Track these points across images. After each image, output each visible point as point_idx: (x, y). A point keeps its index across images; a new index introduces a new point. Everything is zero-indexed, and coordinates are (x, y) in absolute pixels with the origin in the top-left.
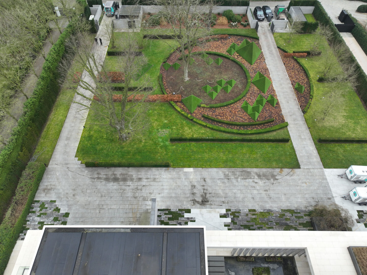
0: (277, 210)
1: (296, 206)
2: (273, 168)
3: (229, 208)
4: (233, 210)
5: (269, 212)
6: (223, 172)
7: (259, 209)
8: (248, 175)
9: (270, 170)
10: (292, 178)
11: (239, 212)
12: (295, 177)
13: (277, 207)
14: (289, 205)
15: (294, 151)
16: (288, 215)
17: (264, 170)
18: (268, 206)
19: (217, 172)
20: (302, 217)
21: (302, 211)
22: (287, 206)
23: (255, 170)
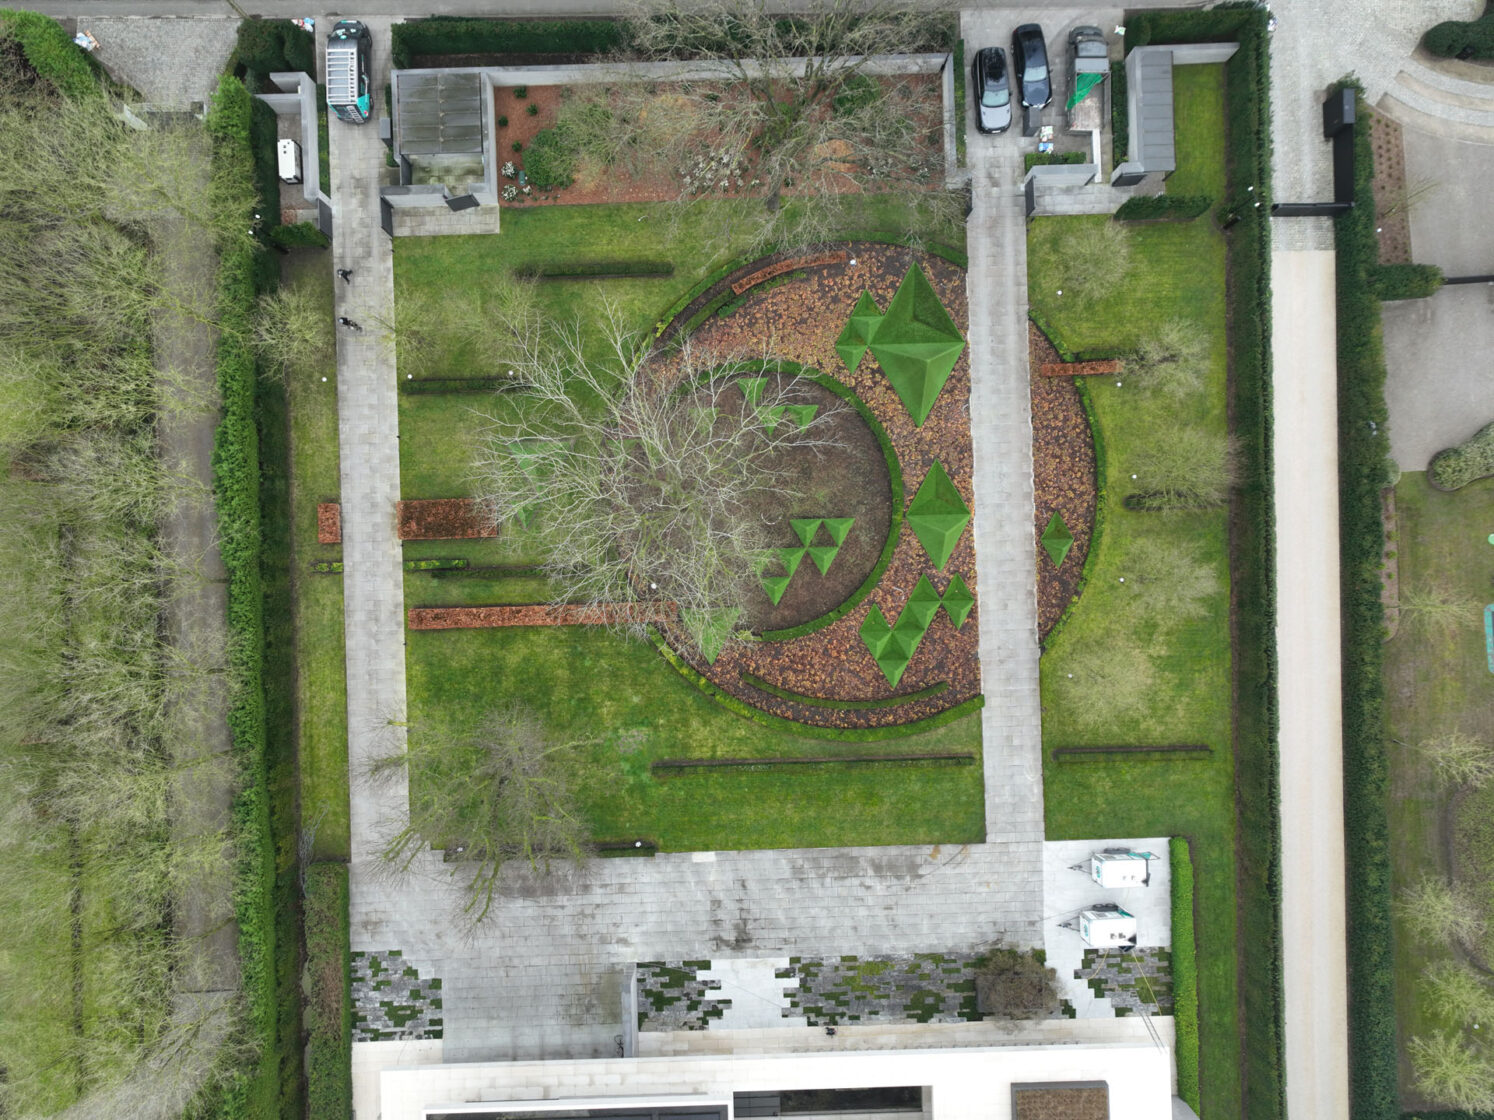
0: (906, 957)
1: (950, 944)
2: (916, 843)
3: (798, 955)
4: (806, 960)
5: (886, 961)
6: (792, 861)
7: (864, 954)
8: (850, 868)
9: (907, 850)
10: (957, 871)
11: (819, 965)
12: (966, 869)
13: (907, 949)
14: (936, 942)
15: (982, 791)
16: (928, 967)
17: (893, 851)
18: (885, 948)
19: (776, 861)
20: (958, 970)
21: (961, 956)
22: (931, 945)
23: (871, 852)
